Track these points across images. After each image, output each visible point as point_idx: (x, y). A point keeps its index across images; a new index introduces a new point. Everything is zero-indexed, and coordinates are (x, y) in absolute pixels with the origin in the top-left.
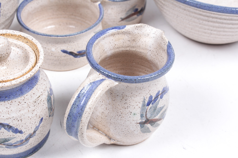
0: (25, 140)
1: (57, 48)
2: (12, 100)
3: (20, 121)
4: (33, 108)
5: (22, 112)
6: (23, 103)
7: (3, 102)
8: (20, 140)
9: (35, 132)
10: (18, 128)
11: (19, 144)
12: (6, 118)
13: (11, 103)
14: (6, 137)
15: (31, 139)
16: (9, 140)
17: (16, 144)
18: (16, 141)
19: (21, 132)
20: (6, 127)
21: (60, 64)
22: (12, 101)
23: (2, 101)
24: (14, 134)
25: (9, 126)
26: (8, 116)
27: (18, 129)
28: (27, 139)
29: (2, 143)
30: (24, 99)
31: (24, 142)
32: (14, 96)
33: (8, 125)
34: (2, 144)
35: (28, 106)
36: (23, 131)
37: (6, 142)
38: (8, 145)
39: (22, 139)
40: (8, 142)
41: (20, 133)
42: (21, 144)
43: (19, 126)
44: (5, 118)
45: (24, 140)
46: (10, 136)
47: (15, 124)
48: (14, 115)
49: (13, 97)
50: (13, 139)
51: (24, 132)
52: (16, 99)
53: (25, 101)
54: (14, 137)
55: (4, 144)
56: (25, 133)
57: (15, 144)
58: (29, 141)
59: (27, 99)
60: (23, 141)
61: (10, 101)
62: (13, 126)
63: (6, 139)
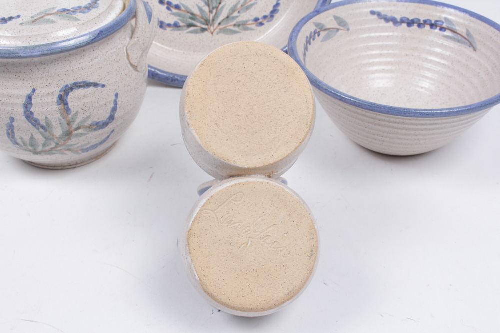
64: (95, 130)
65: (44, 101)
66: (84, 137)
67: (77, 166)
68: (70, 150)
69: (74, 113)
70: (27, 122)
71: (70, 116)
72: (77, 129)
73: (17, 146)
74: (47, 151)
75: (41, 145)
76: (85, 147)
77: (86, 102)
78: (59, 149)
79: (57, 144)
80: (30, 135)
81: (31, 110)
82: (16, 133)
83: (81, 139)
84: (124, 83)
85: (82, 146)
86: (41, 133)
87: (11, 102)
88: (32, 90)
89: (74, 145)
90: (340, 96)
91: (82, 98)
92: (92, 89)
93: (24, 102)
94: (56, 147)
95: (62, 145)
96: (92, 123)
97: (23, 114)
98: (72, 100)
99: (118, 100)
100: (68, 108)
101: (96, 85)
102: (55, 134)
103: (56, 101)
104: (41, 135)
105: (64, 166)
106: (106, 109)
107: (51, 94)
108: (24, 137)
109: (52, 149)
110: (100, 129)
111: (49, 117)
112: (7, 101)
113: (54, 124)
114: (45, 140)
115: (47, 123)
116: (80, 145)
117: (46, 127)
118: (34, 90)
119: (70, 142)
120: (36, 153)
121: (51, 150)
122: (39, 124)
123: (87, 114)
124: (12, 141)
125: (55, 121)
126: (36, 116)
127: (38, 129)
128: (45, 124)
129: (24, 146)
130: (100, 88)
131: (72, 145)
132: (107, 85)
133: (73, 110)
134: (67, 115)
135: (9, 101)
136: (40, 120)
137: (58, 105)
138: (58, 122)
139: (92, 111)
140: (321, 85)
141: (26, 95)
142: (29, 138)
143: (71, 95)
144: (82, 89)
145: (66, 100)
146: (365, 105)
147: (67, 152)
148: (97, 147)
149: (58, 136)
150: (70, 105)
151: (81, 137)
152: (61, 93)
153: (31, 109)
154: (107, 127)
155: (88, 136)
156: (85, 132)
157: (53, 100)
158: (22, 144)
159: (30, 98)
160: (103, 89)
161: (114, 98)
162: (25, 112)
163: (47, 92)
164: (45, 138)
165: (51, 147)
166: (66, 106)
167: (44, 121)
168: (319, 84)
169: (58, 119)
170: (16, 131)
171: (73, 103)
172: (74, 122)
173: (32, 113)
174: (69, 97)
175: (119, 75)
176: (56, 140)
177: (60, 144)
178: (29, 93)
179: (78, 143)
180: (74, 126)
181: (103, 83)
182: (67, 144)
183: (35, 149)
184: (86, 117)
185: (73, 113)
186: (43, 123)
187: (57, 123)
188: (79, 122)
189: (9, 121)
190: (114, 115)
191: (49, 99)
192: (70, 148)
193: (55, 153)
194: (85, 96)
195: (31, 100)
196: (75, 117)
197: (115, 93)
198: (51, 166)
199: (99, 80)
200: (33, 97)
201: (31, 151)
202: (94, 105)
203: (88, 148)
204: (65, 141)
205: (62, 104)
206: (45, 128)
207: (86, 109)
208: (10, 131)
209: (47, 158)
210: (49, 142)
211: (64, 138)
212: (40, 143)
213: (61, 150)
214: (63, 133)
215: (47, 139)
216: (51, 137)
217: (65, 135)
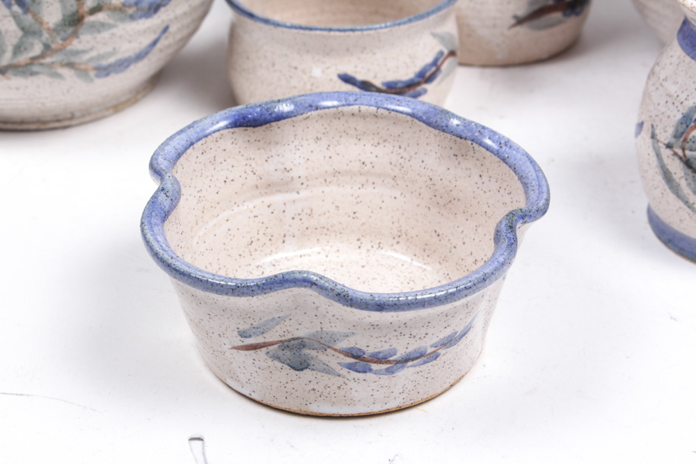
1: (328, 68)
64: (132, 18)
66: (106, 34)
67: (74, 122)
68: (71, 65)
72: (93, 11)
74: (20, 66)
75: (10, 49)
76: (104, 63)
78: (48, 60)
79: (47, 47)
83: (100, 37)
85: (100, 57)
86: (15, 17)
89: (84, 52)
94: (42, 56)
95: (57, 51)
96: (126, 1)
102: (46, 19)
104: (13, 22)
105: (44, 122)
109: (34, 59)
110: (141, 17)
114: (20, 33)
116: (93, 54)
117: (28, 1)
119: (76, 44)
121: (31, 64)
127: (9, 6)
131: (77, 53)
147: (65, 72)
148: (127, 67)
149: (51, 25)
151: (99, 32)
154: (156, 16)
155: (114, 31)
156: (111, 21)
164: (23, 29)
165: (31, 55)
176: (46, 35)
177: (53, 46)
179: (92, 49)
180: (89, 3)
182: (69, 48)
192: (73, 59)
193: (37, 73)
198: (14, 123)
203: (110, 66)
204: (64, 39)
206: (27, 5)
209: (17, 89)
210: (30, 39)
211: (65, 31)
212: (8, 43)
213: (53, 63)
214: (64, 20)
215: (27, 32)
216: (36, 27)
217: (67, 23)
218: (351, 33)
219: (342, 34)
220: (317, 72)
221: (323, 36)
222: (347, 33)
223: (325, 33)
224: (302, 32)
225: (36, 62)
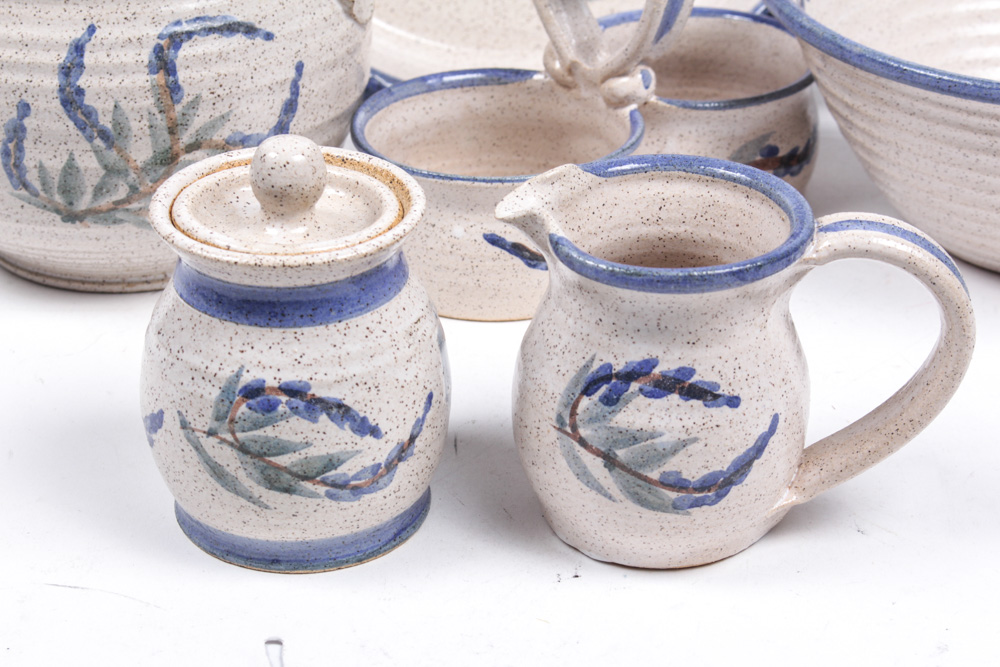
0: (386, 466)
1: (471, 226)
2: (348, 321)
3: (374, 390)
4: (409, 352)
5: (379, 361)
6: (378, 332)
7: (323, 327)
8: (372, 463)
9: (412, 439)
10: (368, 415)
11: (366, 483)
12: (334, 378)
13: (346, 332)
14: (334, 450)
15: (402, 466)
16: (341, 462)
17: (360, 479)
18: (359, 469)
19: (375, 432)
20: (335, 411)
21: (479, 286)
22: (350, 325)
23: (319, 322)
24: (357, 438)
25: (343, 409)
26: (341, 372)
27: (368, 421)
28: (390, 463)
29: (318, 474)
30: (379, 320)
31: (382, 476)
32: (353, 306)
33: (340, 406)
34: (318, 479)
35: (394, 343)
36: (383, 428)
37: (330, 470)
38: (334, 485)
39: (377, 461)
40: (336, 469)
41: (375, 437)
42: (373, 482)
43: (370, 410)
44: (331, 378)
45: (383, 466)
46: (343, 446)
47: (360, 400)
48: (355, 368)
49: (350, 310)
50: (351, 457)
51: (383, 432)
52: (360, 317)
53: (383, 327)
54: (357, 448)
55: (324, 482)
56: (387, 436)
57: (356, 479)
58: (396, 476)
59: (388, 322)
60: (381, 471)
61: (343, 324)
62: (356, 407)
63: (332, 455)
65: (116, 61)
69: (190, 99)
70: (65, 116)
71: (179, 108)
72: (191, 148)
73: (23, 192)
74: (101, 212)
75: (90, 190)
77: (222, 72)
78: (135, 205)
79: (134, 189)
80: (66, 158)
81: (78, 83)
82: (27, 151)
84: (318, 38)
86: (97, 152)
87: (27, 60)
88: (86, 27)
90: (897, 68)
91: (214, 60)
92: (239, 39)
93: (61, 61)
94: (128, 200)
95: (145, 194)
96: (230, 137)
97: (56, 94)
98: (187, 64)
99: (300, 83)
100: (176, 82)
101: (250, 30)
102: (133, 156)
103: (146, 62)
104: (94, 158)
105: (130, 284)
106: (271, 103)
107: (134, 40)
108: (48, 164)
109: (117, 203)
111: (123, 104)
112: (15, 57)
113: (134, 125)
114: (103, 172)
115: (116, 124)
117: (113, 133)
118: (92, 30)
120: (71, 217)
121: (113, 209)
122: (95, 125)
123: (222, 108)
124: (10, 175)
125: (139, 118)
126: (89, 100)
127: (90, 139)
128: (109, 126)
129: (42, 193)
130: (259, 40)
132: (277, 34)
133: (188, 93)
134: (170, 103)
135: (20, 56)
136: (100, 112)
137: (151, 72)
138: (145, 122)
139: (235, 100)
140: (848, 47)
141: (69, 41)
142: (63, 165)
143: (186, 50)
144: (216, 35)
145: (172, 61)
146: (966, 85)
149: (139, 164)
150: (182, 75)
152: (162, 42)
153: (78, 79)
157: (138, 58)
158: (37, 185)
159: (78, 48)
160: (268, 44)
161: (292, 74)
162: (62, 90)
163: (126, 36)
164: (106, 167)
165: (115, 198)
166: (171, 78)
167: (109, 117)
168: (843, 45)
169: (145, 114)
170: (27, 144)
171: (189, 69)
172: (185, 125)
173: (80, 92)
174: (181, 53)
175: (309, 17)
176: (133, 175)
177: (141, 189)
178: (79, 36)
180: (186, 138)
181: (269, 30)
183: (71, 204)
184: (217, 115)
185: (186, 100)
186: (105, 121)
187: (141, 125)
188: (198, 127)
189: (15, 115)
190: (288, 123)
191: (129, 56)
193: (121, 221)
194: (220, 55)
195: (82, 56)
196: (191, 112)
197: (296, 61)
199: (259, 19)
200: (88, 47)
201: (58, 211)
202: (241, 85)
204: (154, 181)
205: (162, 72)
206: (110, 138)
207: (219, 91)
208: (11, 146)
209: (97, 239)
210: (115, 180)
211: (155, 171)
212: (88, 183)
213: (141, 209)
214: (154, 157)
215: (110, 170)
216: (122, 164)
217: (159, 161)
218: (500, 184)
219: (489, 185)
220: (458, 230)
221: (467, 187)
222: (495, 184)
223: (469, 183)
224: (441, 181)
225: (120, 207)
